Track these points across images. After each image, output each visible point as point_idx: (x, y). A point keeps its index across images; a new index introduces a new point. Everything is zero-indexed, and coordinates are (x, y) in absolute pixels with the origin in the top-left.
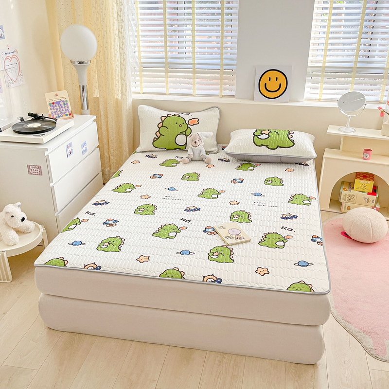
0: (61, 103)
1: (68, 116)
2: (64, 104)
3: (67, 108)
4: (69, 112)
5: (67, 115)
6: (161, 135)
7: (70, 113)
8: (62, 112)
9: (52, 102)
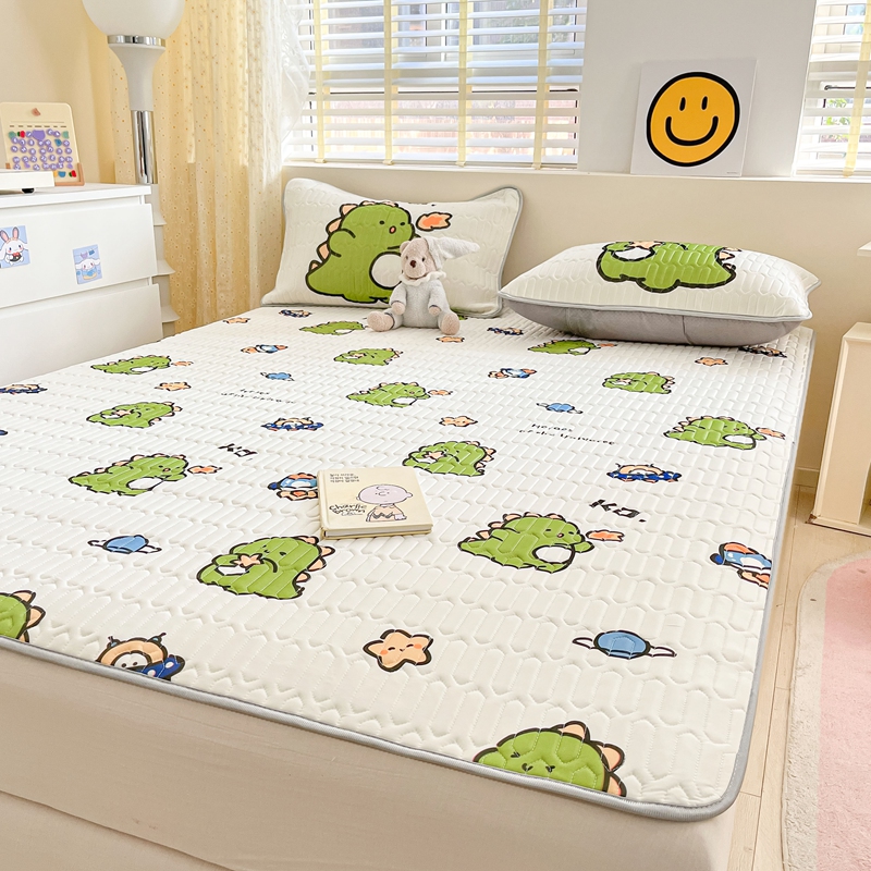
0: (47, 137)
1: (68, 178)
2: (58, 142)
3: (65, 155)
4: (70, 166)
5: (62, 174)
6: (331, 252)
7: (74, 169)
8: (49, 163)
9: (20, 130)
